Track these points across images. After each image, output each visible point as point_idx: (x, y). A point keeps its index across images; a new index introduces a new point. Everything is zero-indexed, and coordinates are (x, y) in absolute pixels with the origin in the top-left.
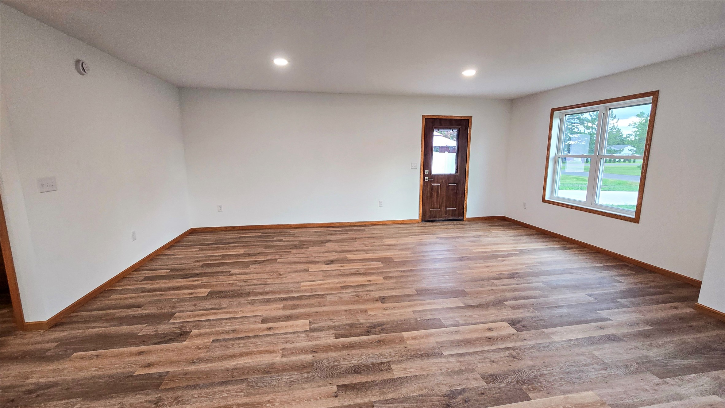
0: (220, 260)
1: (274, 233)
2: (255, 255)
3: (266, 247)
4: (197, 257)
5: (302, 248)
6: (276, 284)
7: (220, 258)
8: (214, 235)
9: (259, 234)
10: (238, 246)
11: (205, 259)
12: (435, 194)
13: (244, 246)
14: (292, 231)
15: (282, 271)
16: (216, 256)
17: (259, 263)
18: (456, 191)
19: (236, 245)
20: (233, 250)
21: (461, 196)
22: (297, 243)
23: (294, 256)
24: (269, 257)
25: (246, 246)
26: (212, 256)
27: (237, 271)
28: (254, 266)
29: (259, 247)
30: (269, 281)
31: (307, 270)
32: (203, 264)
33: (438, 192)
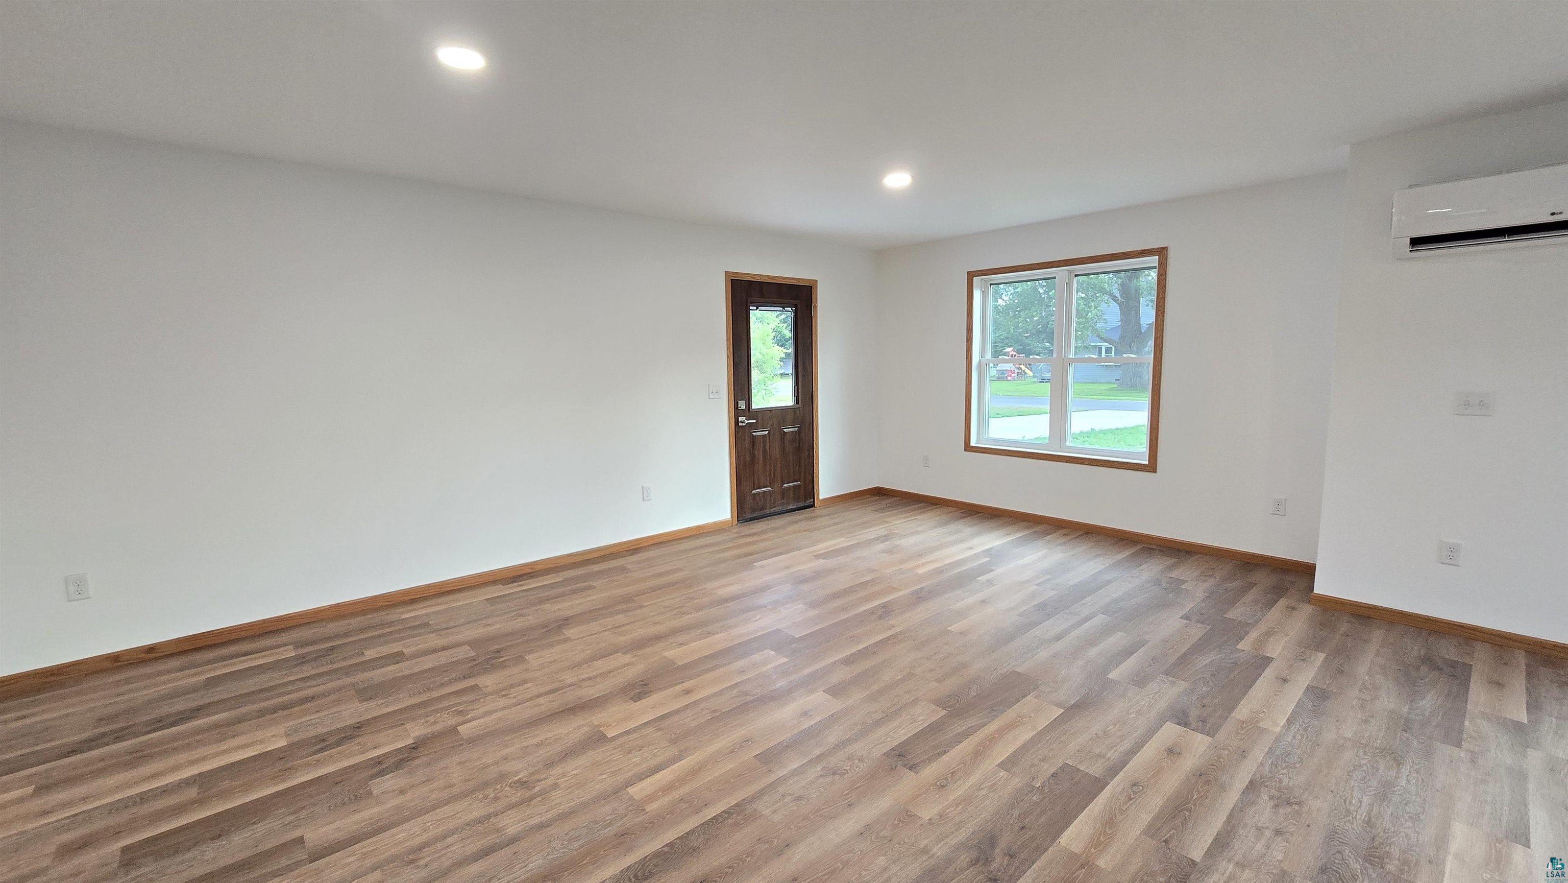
0: (199, 802)
1: (346, 635)
2: (350, 738)
3: (367, 693)
4: (60, 828)
5: (503, 666)
6: (542, 826)
7: (192, 793)
8: (69, 701)
9: (290, 653)
10: (239, 720)
11: (111, 821)
12: (759, 454)
13: (262, 713)
14: (408, 614)
15: (520, 769)
16: (165, 791)
17: (398, 766)
18: (797, 444)
19: (224, 715)
20: (224, 746)
21: (807, 453)
22: (464, 652)
23: (502, 702)
24: (416, 731)
25: (274, 710)
26: (143, 798)
27: (338, 829)
28: (389, 782)
29: (338, 702)
30: (512, 824)
31: (598, 738)
32: (125, 850)
33: (765, 451)
